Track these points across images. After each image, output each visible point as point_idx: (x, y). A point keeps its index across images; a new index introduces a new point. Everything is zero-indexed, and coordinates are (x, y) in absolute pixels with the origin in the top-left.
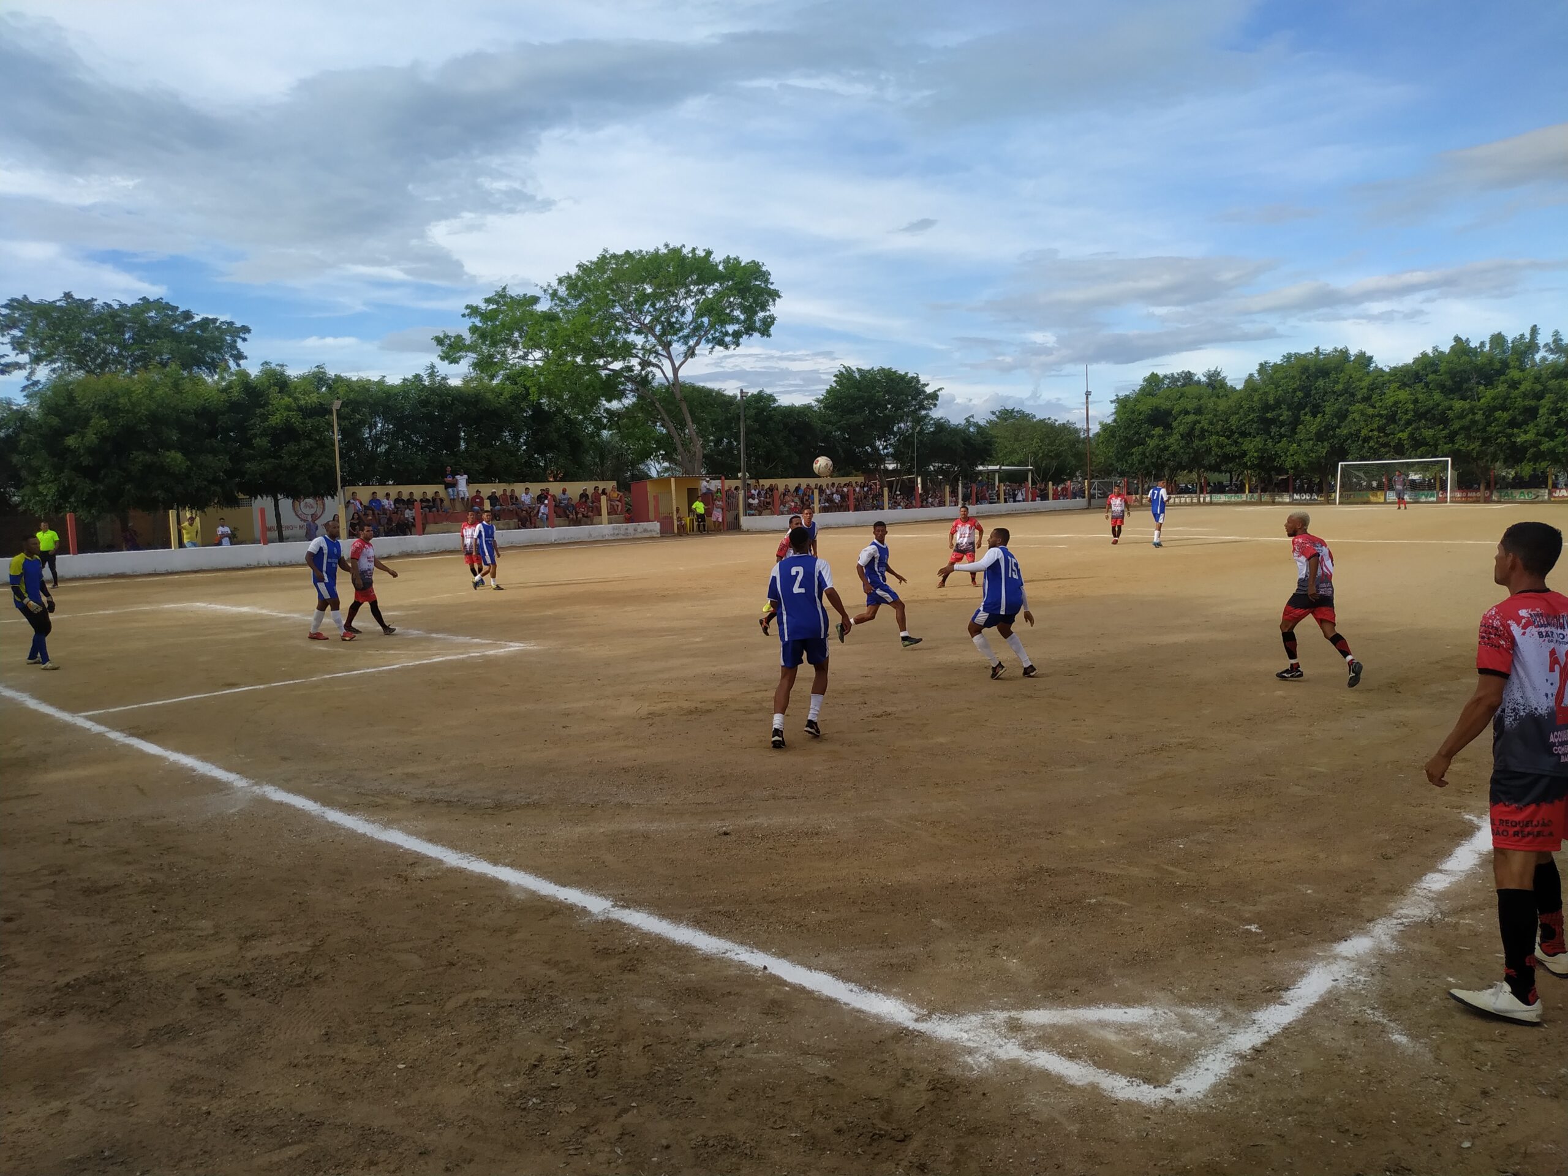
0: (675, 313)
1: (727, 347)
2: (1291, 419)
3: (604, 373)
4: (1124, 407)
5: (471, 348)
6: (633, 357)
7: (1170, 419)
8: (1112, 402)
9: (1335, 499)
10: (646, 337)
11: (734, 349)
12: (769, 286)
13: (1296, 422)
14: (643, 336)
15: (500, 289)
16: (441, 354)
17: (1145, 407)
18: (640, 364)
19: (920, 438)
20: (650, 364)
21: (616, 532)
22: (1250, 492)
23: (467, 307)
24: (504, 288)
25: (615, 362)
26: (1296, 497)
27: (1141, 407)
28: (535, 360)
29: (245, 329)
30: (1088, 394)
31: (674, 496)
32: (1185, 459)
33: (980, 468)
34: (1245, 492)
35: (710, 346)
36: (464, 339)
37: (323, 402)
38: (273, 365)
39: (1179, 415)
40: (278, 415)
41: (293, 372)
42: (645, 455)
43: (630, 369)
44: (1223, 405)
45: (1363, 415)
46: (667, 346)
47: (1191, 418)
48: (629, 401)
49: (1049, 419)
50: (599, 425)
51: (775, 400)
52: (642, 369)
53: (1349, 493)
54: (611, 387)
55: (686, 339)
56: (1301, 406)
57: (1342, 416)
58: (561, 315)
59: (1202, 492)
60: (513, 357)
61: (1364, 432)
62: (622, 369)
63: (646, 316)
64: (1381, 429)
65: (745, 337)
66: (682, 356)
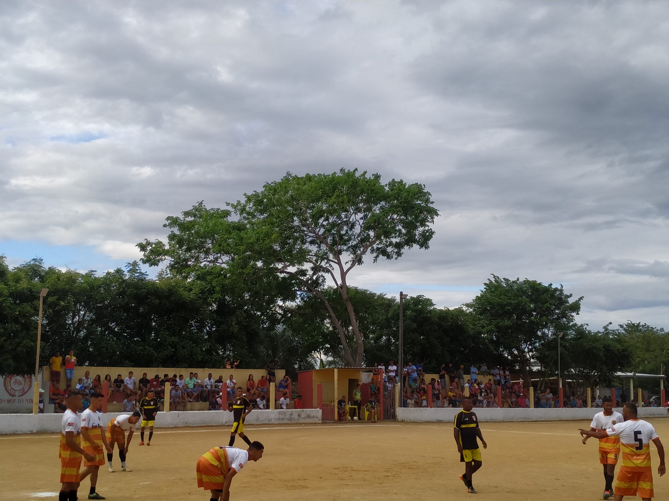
0: (345, 228)
1: (389, 257)
3: (281, 275)
5: (169, 253)
6: (307, 262)
11: (396, 259)
12: (429, 205)
16: (142, 257)
18: (312, 269)
20: (321, 269)
25: (291, 267)
28: (223, 263)
35: (375, 255)
36: (164, 245)
42: (315, 347)
46: (338, 254)
51: (432, 304)
52: (314, 274)
54: (286, 289)
55: (354, 249)
58: (248, 226)
62: (296, 272)
63: (320, 228)
65: (406, 247)
66: (350, 263)
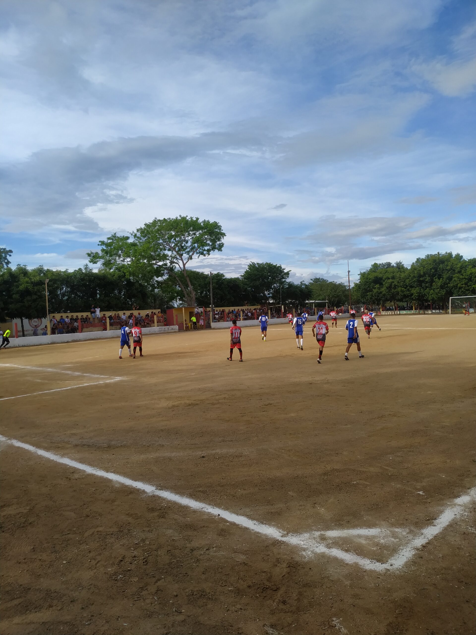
0: (184, 243)
1: (205, 256)
2: (430, 280)
3: (155, 266)
4: (364, 276)
5: (102, 257)
6: (167, 260)
7: (382, 281)
8: (359, 275)
9: (449, 312)
10: (172, 252)
11: (208, 256)
12: (221, 231)
13: (432, 281)
14: (171, 251)
15: (114, 234)
16: (90, 260)
17: (372, 277)
18: (170, 262)
19: (283, 290)
20: (174, 262)
21: (160, 330)
22: (415, 309)
23: (100, 242)
24: (115, 234)
25: (160, 262)
26: (434, 311)
27: (370, 277)
28: (128, 262)
29: (11, 251)
30: (349, 272)
31: (184, 315)
32: (389, 297)
33: (307, 301)
34: (413, 310)
35: (198, 255)
36: (99, 254)
37: (42, 280)
38: (21, 266)
39: (386, 279)
40: (23, 286)
41: (30, 268)
42: (173, 298)
43: (166, 265)
44: (403, 275)
45: (458, 278)
46: (181, 255)
47: (390, 280)
48: (166, 277)
49: (334, 282)
50: (154, 288)
51: (224, 276)
52: (171, 265)
53: (454, 309)
54: (158, 272)
55: (188, 253)
56: (434, 275)
57: (450, 279)
58: (138, 244)
59: (396, 310)
60: (119, 261)
61: (459, 285)
62: (162, 264)
63: (172, 244)
64: (466, 284)
65: (212, 251)
66: (187, 259)
